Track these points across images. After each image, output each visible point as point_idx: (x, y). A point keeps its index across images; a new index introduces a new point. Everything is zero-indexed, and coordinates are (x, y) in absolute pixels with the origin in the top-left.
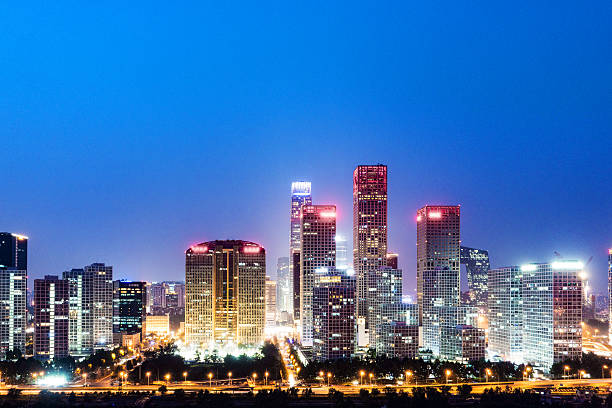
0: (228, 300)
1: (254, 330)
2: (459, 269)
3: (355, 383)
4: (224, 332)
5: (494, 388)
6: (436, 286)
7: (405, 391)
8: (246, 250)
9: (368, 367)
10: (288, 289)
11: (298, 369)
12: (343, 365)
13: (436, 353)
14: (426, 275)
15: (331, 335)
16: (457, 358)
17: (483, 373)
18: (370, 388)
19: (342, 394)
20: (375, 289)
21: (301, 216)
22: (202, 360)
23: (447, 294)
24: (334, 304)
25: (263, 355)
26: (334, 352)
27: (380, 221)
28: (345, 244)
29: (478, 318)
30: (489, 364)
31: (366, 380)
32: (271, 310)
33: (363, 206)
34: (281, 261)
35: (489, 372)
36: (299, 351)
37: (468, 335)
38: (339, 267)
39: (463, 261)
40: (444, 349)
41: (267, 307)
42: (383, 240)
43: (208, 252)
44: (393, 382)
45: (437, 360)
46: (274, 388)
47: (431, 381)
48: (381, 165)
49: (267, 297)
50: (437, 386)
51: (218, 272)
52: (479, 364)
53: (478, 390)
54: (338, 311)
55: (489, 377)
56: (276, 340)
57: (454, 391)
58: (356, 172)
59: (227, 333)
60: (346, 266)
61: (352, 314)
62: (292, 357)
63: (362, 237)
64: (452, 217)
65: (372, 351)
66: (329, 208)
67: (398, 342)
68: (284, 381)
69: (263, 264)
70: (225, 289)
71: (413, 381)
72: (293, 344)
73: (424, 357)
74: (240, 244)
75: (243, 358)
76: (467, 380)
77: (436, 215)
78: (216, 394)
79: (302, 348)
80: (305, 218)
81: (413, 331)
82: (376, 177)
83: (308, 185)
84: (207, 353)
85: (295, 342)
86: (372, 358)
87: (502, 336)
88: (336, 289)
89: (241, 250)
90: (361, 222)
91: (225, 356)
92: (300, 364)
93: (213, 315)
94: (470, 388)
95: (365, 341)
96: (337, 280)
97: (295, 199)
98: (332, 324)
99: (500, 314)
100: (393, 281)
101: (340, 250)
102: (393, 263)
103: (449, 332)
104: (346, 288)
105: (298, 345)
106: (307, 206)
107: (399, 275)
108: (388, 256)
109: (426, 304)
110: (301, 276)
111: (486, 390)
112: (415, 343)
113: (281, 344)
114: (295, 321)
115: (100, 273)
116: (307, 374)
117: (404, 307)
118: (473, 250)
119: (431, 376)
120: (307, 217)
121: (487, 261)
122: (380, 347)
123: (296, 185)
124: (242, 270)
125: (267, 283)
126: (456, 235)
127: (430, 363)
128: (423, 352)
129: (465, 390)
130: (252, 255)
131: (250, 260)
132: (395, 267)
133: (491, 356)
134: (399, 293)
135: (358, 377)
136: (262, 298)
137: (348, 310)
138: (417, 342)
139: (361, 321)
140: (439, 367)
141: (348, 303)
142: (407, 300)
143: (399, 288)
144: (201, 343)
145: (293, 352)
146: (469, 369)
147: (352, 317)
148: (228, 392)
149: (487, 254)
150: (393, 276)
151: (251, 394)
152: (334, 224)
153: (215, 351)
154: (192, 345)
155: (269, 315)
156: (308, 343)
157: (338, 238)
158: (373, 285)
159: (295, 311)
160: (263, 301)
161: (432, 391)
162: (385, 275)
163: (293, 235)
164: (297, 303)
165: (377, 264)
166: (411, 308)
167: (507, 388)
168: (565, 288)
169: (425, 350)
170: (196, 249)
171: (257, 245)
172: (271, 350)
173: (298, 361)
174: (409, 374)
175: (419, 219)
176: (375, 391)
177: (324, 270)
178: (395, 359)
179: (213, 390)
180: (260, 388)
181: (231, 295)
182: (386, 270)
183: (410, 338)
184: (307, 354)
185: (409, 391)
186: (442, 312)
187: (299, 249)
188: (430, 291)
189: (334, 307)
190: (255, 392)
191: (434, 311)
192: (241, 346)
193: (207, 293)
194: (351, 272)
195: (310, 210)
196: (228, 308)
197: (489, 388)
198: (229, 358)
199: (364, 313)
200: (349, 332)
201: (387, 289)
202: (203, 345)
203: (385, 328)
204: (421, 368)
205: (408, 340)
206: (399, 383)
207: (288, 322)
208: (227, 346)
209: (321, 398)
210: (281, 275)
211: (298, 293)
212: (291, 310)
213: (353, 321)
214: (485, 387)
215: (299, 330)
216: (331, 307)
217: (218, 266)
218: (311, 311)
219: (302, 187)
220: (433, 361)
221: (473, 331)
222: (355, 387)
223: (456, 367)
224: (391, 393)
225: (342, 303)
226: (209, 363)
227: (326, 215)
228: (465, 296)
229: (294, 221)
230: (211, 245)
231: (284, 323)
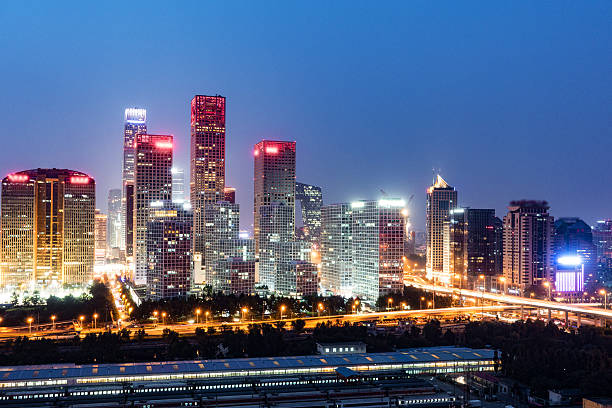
0: (51, 235)
1: (82, 268)
2: (296, 205)
3: (191, 321)
4: (47, 270)
5: (326, 321)
6: (273, 221)
7: (241, 328)
8: (73, 180)
9: (205, 305)
10: (120, 224)
11: (131, 310)
12: (179, 305)
13: (272, 289)
14: (263, 210)
15: (166, 273)
16: (291, 293)
17: (316, 307)
18: (205, 327)
19: (178, 334)
20: (212, 224)
21: (135, 145)
22: (20, 303)
23: (282, 228)
24: (169, 240)
25: (91, 295)
26: (169, 290)
27: (218, 153)
28: (182, 176)
29: (312, 253)
30: (322, 298)
31: (202, 318)
32: (101, 247)
33: (200, 138)
34: (114, 193)
35: (321, 306)
36: (131, 290)
37: (302, 270)
38: (176, 200)
39: (298, 197)
40: (278, 285)
41: (96, 244)
42: (221, 174)
43: (28, 182)
44: (229, 319)
45: (273, 296)
46: (103, 330)
47: (267, 317)
48: (220, 96)
49: (96, 232)
50: (271, 322)
51: (40, 204)
52: (312, 299)
53: (311, 324)
54: (173, 246)
55: (322, 312)
56: (106, 278)
57: (288, 327)
58: (194, 101)
59: (51, 272)
60: (183, 200)
61: (188, 250)
62: (124, 296)
63: (200, 170)
64: (288, 152)
65: (209, 288)
66: (165, 138)
67: (235, 278)
68: (114, 323)
69: (92, 196)
70: (48, 222)
71: (249, 318)
72: (126, 283)
73: (260, 293)
74: (67, 174)
75: (69, 299)
76: (300, 315)
77: (272, 150)
78: (36, 341)
79: (135, 287)
80: (139, 147)
81: (249, 267)
82: (214, 108)
83: (142, 112)
84: (26, 295)
85: (127, 281)
86: (209, 295)
87: (333, 271)
88: (171, 224)
89: (67, 180)
90: (199, 154)
91: (48, 297)
92: (133, 304)
93: (34, 253)
94: (303, 322)
95: (201, 278)
96: (173, 214)
97: (128, 127)
98: (168, 261)
99: (331, 250)
100: (230, 216)
101: (176, 182)
102: (231, 197)
103: (284, 268)
104: (182, 222)
105: (132, 284)
106: (141, 135)
107: (236, 210)
108: (226, 190)
109: (263, 240)
110: (135, 210)
111: (318, 324)
113: (112, 283)
114: (128, 258)
116: (140, 314)
117: (240, 243)
118: (307, 186)
119: (267, 312)
120: (142, 147)
121: (320, 198)
122: (216, 283)
123: (129, 112)
124: (69, 202)
125: (97, 216)
126: (292, 170)
127: (265, 299)
128: (259, 288)
129: (299, 325)
130: (79, 185)
131: (78, 191)
132: (233, 201)
133: (322, 292)
134: (236, 228)
135: (193, 316)
136: (90, 233)
137: (184, 246)
138: (253, 278)
139: (197, 258)
140: (274, 303)
141: (185, 239)
142: (244, 235)
143: (236, 222)
144: (19, 284)
145: (125, 291)
146: (302, 304)
147: (188, 254)
148: (52, 337)
149: (320, 191)
150: (230, 211)
151: (77, 338)
152: (170, 156)
153: (36, 292)
154: (8, 287)
155: (98, 252)
156: (142, 281)
157: (174, 170)
158: (210, 220)
159: (128, 247)
160: (93, 236)
161: (267, 327)
162: (223, 210)
163: (126, 165)
164: (129, 238)
165: (213, 197)
166: (248, 243)
167: (338, 321)
168: (389, 225)
169: (261, 285)
170: (15, 178)
171: (86, 176)
172: (101, 290)
173: (130, 301)
174: (245, 310)
175: (256, 153)
176: (211, 330)
177: (159, 203)
178: (232, 296)
179: (33, 336)
180: (88, 331)
181: (55, 230)
182: (224, 205)
183: (247, 274)
184: (140, 293)
185: (245, 328)
186: (277, 247)
187: (132, 181)
188: (266, 227)
189: (169, 243)
190: (82, 336)
191: (270, 246)
192: (66, 286)
193: (27, 227)
194: (187, 206)
195: (145, 138)
196: (51, 245)
197: (321, 322)
198: (52, 301)
199: (201, 248)
200: (185, 268)
201: (224, 224)
202: (22, 286)
203: (222, 264)
204: (257, 304)
205: (245, 276)
206: (235, 320)
207: (120, 258)
208: (51, 286)
209: (155, 339)
210: (112, 208)
211: (131, 229)
212: (123, 246)
213: (189, 257)
214: (316, 322)
215: (132, 267)
216: (166, 243)
217: (40, 198)
218: (145, 247)
219: (136, 114)
220: (269, 297)
221: (308, 268)
222: (190, 326)
223: (290, 303)
224: (227, 332)
225: (178, 239)
226: (28, 306)
227: (161, 145)
228: (300, 232)
229: (128, 150)
230: (31, 174)
231: (115, 260)
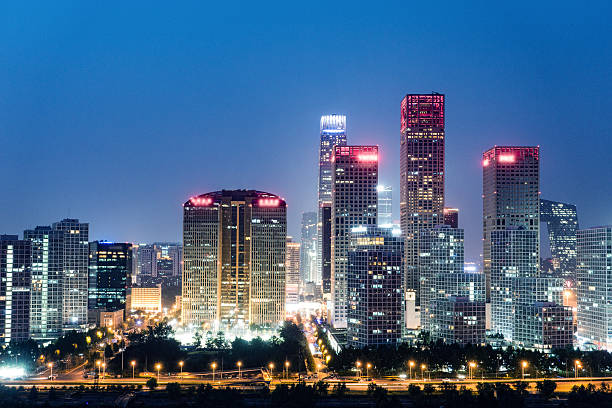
0: (237, 267)
1: (271, 306)
2: (539, 229)
3: (403, 376)
4: (232, 308)
5: (586, 385)
6: (511, 248)
7: (468, 387)
8: (261, 203)
9: (420, 357)
10: (315, 254)
11: (328, 358)
12: (387, 354)
13: (508, 338)
14: (495, 236)
15: (371, 314)
16: (536, 345)
17: (571, 365)
18: (421, 383)
19: (385, 391)
20: (428, 254)
21: (333, 159)
22: (203, 345)
23: (523, 261)
24: (375, 273)
25: (282, 339)
26: (375, 336)
27: (436, 165)
28: (390, 195)
29: (565, 294)
30: (579, 354)
31: (417, 373)
32: (293, 280)
33: (412, 147)
34: (307, 217)
35: (578, 364)
36: (329, 334)
37: (550, 315)
38: (383, 225)
39: (543, 219)
40: (518, 333)
41: (288, 278)
42: (439, 190)
43: (211, 205)
44: (452, 375)
45: (510, 348)
46: (295, 382)
47: (502, 375)
48: (437, 94)
49: (288, 264)
50: (510, 382)
51: (224, 230)
52: (565, 355)
53: (565, 387)
54: (380, 282)
55: (580, 371)
56: (299, 319)
57: (533, 389)
58: (404, 102)
59: (236, 310)
60: (391, 224)
61: (399, 287)
62: (320, 342)
63: (412, 187)
64: (528, 160)
65: (425, 335)
66: (368, 149)
67: (459, 323)
68: (309, 373)
69: (283, 221)
70: (234, 253)
71: (477, 375)
72: (323, 325)
73: (493, 343)
74: (255, 196)
75: (257, 342)
76: (549, 374)
77: (507, 159)
78: (220, 391)
79: (334, 330)
80: (337, 161)
81: (478, 309)
82: (429, 109)
83: (340, 119)
84: (209, 336)
85: (324, 323)
86: (425, 344)
87: (595, 318)
88: (378, 254)
89: (255, 202)
90: (411, 166)
91: (233, 340)
92: (331, 351)
93: (219, 287)
94: (553, 385)
95: (414, 322)
96: (379, 242)
97: (325, 137)
98: (372, 300)
99: (592, 288)
100: (452, 244)
101: (383, 202)
102: (452, 220)
103: (525, 311)
104: (391, 252)
105: (330, 327)
106: (340, 146)
107: (459, 236)
108: (446, 211)
109: (495, 274)
110: (333, 237)
111: (575, 388)
112: (481, 326)
113: (307, 325)
114: (325, 296)
115: (72, 232)
116: (340, 364)
117: (467, 278)
118: (556, 204)
119: (502, 369)
120: (340, 161)
121: (575, 219)
122: (435, 329)
123: (325, 119)
124: (257, 229)
125: (289, 245)
126: (535, 184)
127: (500, 351)
128: (492, 336)
129: (547, 388)
130: (269, 209)
131: (267, 215)
132: (455, 225)
133: (581, 342)
134: (460, 259)
135: (406, 369)
136: (281, 265)
137: (394, 281)
138: (484, 323)
139: (410, 296)
140: (513, 357)
141: (394, 272)
142: (470, 268)
143: (460, 252)
144: (202, 323)
145: (322, 336)
146: (552, 359)
147: (398, 291)
148: (238, 388)
149: (574, 209)
150: (452, 237)
151: (266, 390)
152: (376, 170)
153: (220, 333)
154: (191, 326)
155: (290, 287)
156: (341, 324)
157: (380, 188)
158: (426, 249)
159: (325, 282)
160: (284, 269)
161: (502, 388)
162: (442, 236)
163: (322, 183)
164: (326, 272)
165: (429, 220)
166: (476, 278)
167: (603, 385)
169: (494, 333)
170: (197, 202)
171: (276, 197)
172: (293, 332)
173: (328, 347)
174: (473, 365)
175: (486, 163)
176: (429, 388)
177: (362, 229)
178: (455, 346)
179: (217, 384)
180: (278, 382)
181: (241, 261)
182: (443, 230)
183: (475, 318)
184: (340, 337)
185: (473, 387)
186: (515, 284)
187: (330, 202)
188: (500, 258)
189: (375, 277)
190: (272, 388)
191: (505, 283)
192: (254, 327)
193: (211, 258)
194: (397, 232)
195: (345, 151)
196: (237, 278)
197: (579, 384)
198: (238, 343)
199: (414, 284)
200: (394, 309)
201: (444, 254)
202: (206, 325)
203: (441, 305)
204: (489, 358)
205: (472, 320)
206: (461, 377)
207: (315, 296)
208: (236, 327)
209: (358, 396)
210: (306, 235)
211: (329, 259)
212: (319, 281)
213: (399, 295)
214: (572, 385)
215: (330, 306)
216: (371, 277)
217: (225, 224)
218: (345, 283)
219: (334, 122)
220: (504, 348)
221: (558, 311)
222: (402, 382)
223: (534, 357)
224: (450, 392)
225: (385, 273)
226: (212, 349)
227: (365, 158)
228: (546, 264)
229: (324, 165)
230: (217, 197)
231: (310, 298)
